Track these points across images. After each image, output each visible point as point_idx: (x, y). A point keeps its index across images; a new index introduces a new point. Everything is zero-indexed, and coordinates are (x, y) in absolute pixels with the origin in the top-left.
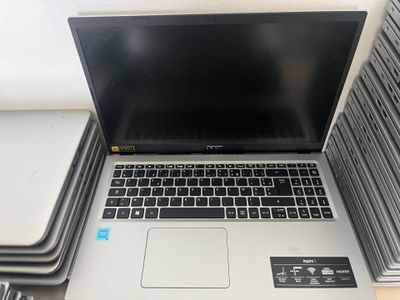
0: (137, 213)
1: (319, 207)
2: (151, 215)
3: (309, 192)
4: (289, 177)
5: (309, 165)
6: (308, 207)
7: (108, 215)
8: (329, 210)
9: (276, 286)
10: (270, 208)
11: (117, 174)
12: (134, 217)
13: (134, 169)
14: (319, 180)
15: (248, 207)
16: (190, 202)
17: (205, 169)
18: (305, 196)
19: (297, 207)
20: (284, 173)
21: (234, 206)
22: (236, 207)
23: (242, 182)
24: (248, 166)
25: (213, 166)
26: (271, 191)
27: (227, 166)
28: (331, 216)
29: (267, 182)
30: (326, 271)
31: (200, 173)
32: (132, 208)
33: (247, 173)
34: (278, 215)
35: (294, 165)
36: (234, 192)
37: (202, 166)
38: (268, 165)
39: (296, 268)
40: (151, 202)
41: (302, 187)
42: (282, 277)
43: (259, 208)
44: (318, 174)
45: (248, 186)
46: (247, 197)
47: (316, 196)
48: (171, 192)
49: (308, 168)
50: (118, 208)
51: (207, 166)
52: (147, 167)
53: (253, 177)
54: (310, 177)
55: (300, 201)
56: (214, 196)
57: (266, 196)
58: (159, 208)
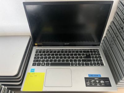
0: (43, 64)
1: (100, 62)
2: (48, 65)
3: (96, 57)
4: (90, 53)
5: (96, 49)
6: (96, 62)
7: (34, 65)
8: (103, 63)
9: (86, 86)
10: (84, 62)
11: (37, 52)
12: (42, 65)
13: (42, 51)
14: (99, 54)
15: (77, 62)
16: (59, 61)
17: (64, 51)
18: (95, 59)
19: (93, 62)
20: (88, 52)
21: (73, 62)
22: (74, 62)
23: (75, 55)
24: (77, 50)
25: (66, 50)
26: (84, 57)
27: (71, 50)
28: (103, 65)
29: (83, 55)
30: (102, 82)
31: (63, 52)
32: (41, 62)
33: (77, 52)
34: (87, 65)
35: (92, 50)
36: (73, 58)
37: (63, 50)
38: (84, 50)
39: (93, 81)
40: (47, 61)
41: (94, 56)
42: (88, 83)
43: (81, 62)
44: (99, 52)
45: (78, 56)
46: (77, 59)
47: (98, 59)
48: (54, 58)
49: (96, 50)
50: (37, 62)
51: (65, 50)
52: (46, 50)
53: (79, 53)
54: (97, 53)
55: (94, 60)
56: (67, 59)
57: (83, 59)
58: (50, 62)
